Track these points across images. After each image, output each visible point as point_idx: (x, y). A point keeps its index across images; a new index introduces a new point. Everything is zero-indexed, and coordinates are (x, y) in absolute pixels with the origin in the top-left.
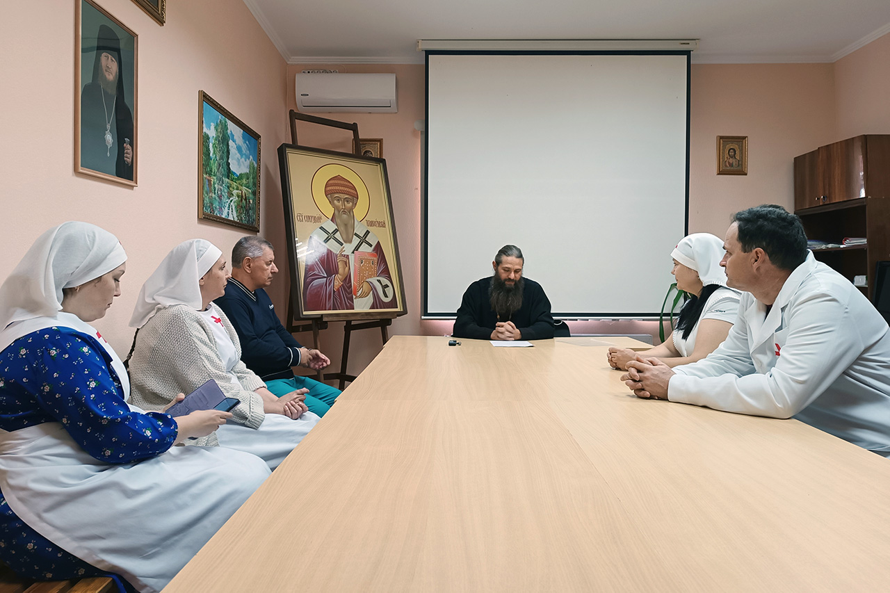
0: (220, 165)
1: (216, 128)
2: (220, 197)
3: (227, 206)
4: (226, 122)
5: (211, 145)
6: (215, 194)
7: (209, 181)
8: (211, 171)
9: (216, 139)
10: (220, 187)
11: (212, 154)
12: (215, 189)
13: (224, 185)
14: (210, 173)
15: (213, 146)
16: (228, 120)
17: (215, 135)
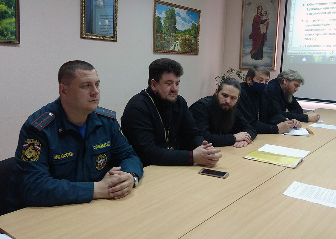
0: (169, 28)
1: (166, 13)
2: (169, 42)
3: (174, 45)
4: (173, 9)
6: (165, 41)
7: (161, 37)
8: (162, 32)
9: (166, 18)
10: (168, 37)
11: (163, 25)
12: (165, 39)
13: (172, 36)
14: (162, 33)
15: (164, 21)
16: (174, 8)
17: (165, 17)
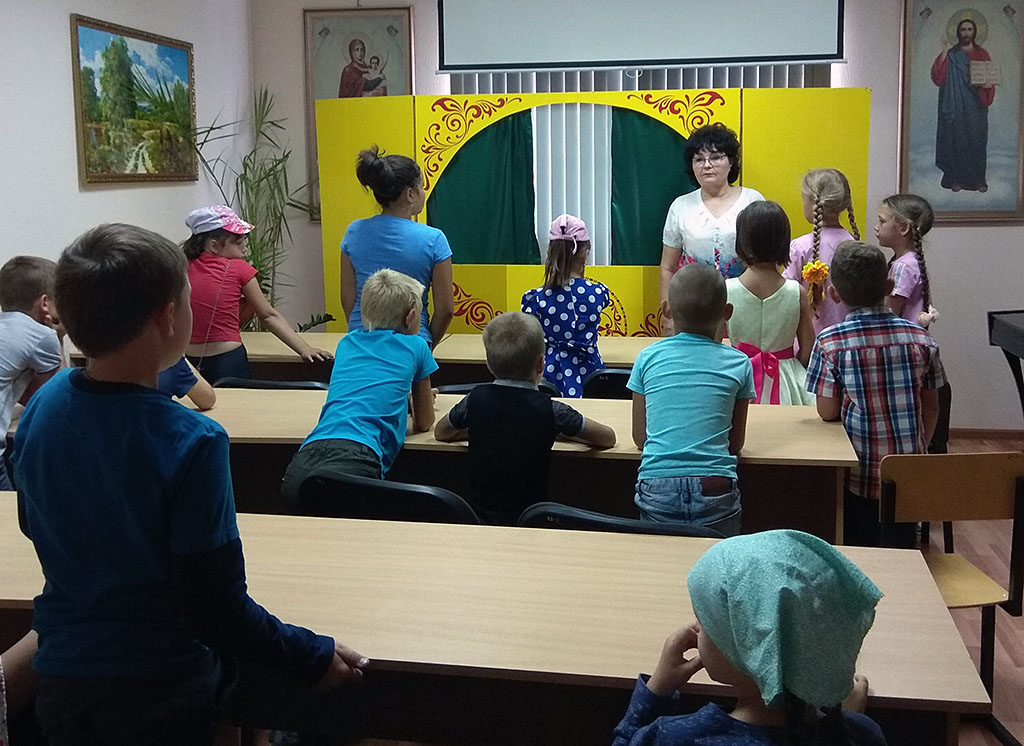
0: (116, 104)
1: (105, 56)
2: (119, 148)
3: (134, 155)
4: (123, 41)
5: (97, 82)
6: (109, 144)
7: (98, 131)
8: (100, 115)
9: (106, 70)
10: (118, 133)
11: (102, 93)
12: (109, 137)
13: (125, 129)
14: (99, 120)
15: (101, 82)
16: (125, 38)
17: (104, 66)
